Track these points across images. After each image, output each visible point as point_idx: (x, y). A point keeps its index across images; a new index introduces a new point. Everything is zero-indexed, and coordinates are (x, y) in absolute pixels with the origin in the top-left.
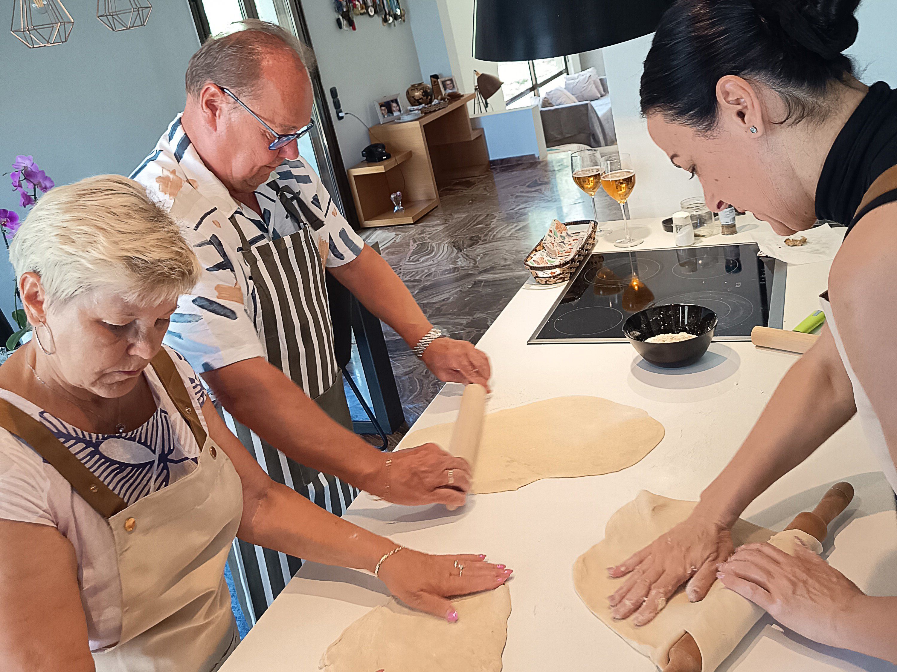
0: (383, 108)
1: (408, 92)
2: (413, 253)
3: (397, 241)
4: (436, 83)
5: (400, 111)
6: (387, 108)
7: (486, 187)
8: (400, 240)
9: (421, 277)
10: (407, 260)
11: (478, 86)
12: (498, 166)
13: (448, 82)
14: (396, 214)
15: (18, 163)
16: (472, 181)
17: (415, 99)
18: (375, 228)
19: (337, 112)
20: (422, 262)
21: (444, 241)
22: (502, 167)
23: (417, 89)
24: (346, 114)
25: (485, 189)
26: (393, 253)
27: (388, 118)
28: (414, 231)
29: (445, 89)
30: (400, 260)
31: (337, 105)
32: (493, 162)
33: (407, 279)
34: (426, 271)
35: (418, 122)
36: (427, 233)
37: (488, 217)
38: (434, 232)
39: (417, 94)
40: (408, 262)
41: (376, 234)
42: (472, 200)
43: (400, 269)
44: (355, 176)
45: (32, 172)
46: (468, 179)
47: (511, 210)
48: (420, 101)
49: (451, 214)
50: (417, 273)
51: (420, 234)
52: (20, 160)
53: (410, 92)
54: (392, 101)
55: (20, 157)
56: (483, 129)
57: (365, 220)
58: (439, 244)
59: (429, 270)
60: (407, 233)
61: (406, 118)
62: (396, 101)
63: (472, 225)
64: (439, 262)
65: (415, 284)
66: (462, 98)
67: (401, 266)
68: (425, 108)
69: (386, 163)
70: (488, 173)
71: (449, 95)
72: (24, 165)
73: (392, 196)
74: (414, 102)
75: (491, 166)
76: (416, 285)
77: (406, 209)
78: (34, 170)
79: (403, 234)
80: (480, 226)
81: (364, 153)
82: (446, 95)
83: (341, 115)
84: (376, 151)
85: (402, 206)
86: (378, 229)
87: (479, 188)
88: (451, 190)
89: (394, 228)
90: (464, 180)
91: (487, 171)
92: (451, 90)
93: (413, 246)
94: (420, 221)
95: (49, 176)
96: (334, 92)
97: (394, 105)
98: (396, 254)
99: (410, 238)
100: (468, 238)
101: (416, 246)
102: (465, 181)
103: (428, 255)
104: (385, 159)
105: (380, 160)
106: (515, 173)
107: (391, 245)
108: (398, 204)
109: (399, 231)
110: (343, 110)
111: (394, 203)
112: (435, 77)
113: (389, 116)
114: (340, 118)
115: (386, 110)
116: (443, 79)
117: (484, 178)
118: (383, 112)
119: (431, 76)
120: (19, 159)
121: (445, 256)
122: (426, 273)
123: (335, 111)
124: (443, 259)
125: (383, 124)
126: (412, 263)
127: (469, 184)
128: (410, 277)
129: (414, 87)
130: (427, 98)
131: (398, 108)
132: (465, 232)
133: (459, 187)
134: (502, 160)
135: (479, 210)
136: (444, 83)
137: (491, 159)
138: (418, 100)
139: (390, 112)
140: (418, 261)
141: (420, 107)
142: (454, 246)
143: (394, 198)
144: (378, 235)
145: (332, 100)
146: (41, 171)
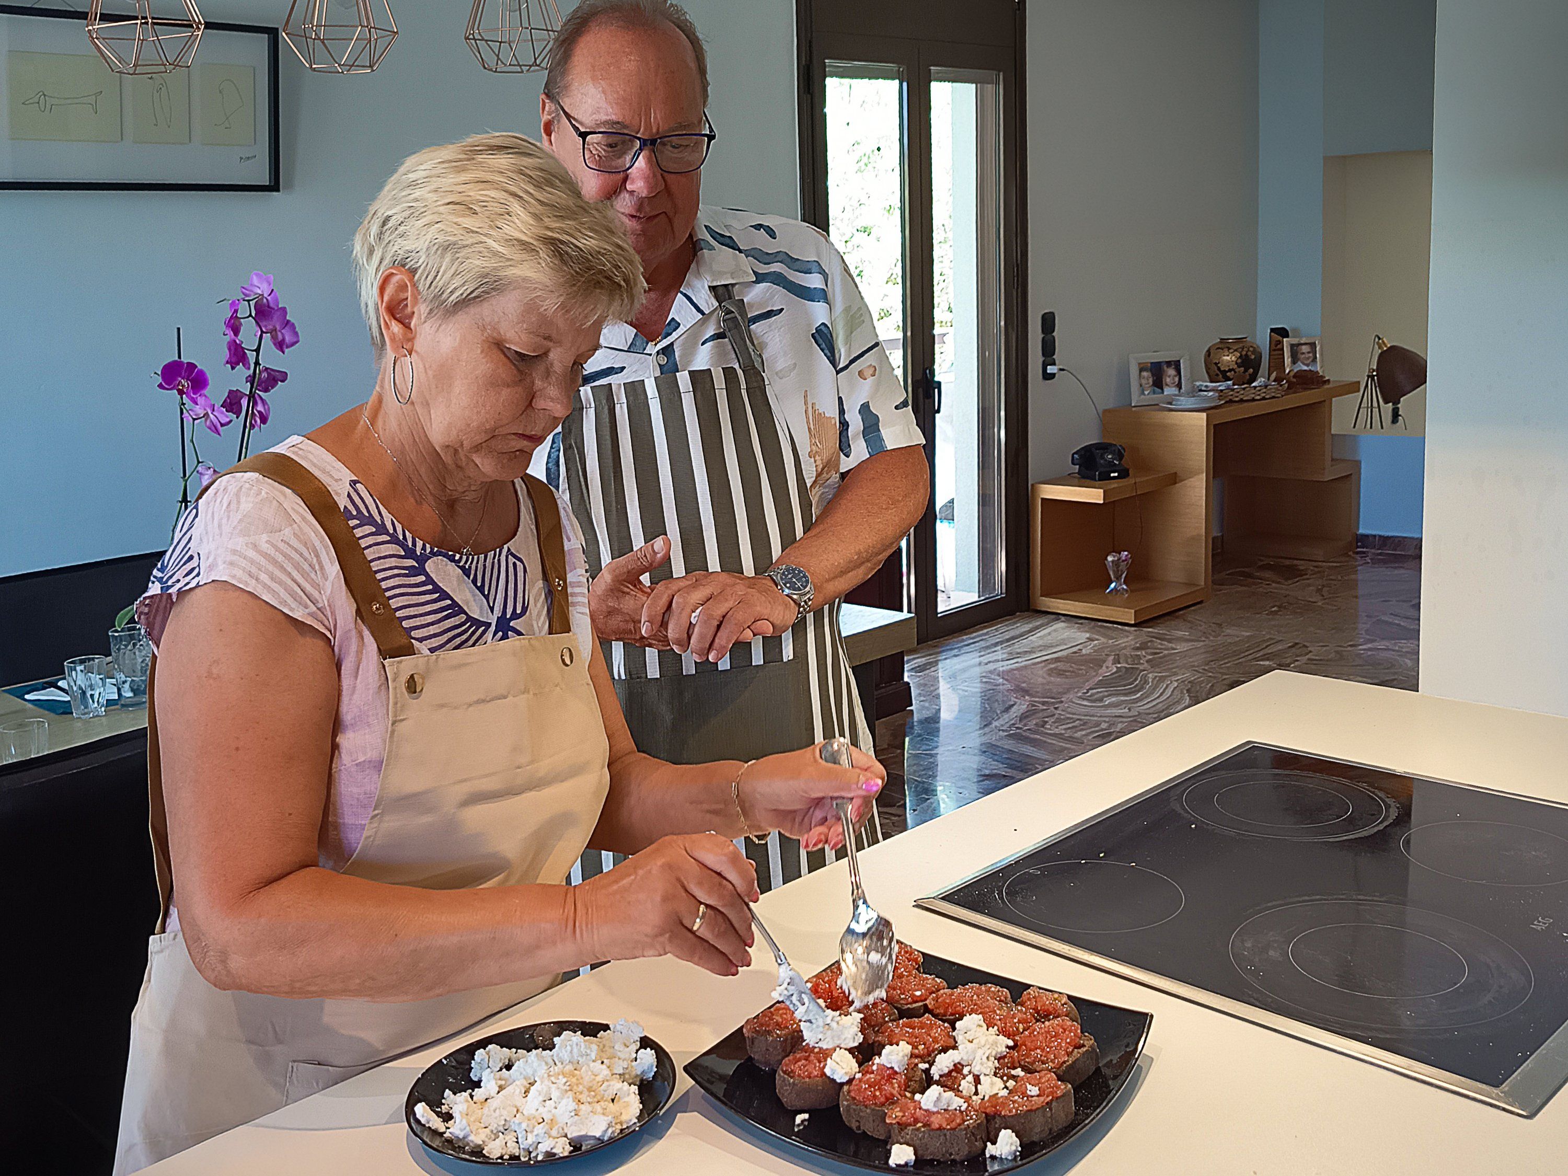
0: (1145, 374)
1: (1209, 352)
2: (1100, 684)
3: (1084, 652)
4: (1279, 347)
5: (1179, 386)
6: (1153, 375)
7: (1323, 586)
8: (1088, 652)
9: (1087, 735)
10: (1080, 694)
11: (1377, 370)
12: (1373, 551)
13: (1305, 349)
14: (1109, 595)
15: (252, 285)
16: (1301, 568)
17: (1219, 369)
18: (1057, 616)
19: (1044, 362)
20: (1107, 707)
21: (1175, 674)
22: (1380, 554)
23: (1229, 349)
24: (1061, 370)
25: (1319, 591)
26: (1060, 673)
27: (1150, 396)
28: (1128, 640)
29: (1294, 362)
30: (1068, 691)
31: (1048, 349)
32: (1364, 540)
33: (1057, 731)
34: (1104, 726)
35: (1204, 415)
36: (1149, 651)
37: (1294, 650)
38: (1166, 652)
39: (1228, 359)
40: (1080, 698)
41: (1053, 628)
42: (1279, 607)
43: (1056, 708)
44: (1042, 499)
45: (269, 306)
46: (1295, 562)
47: (1351, 646)
48: (1228, 374)
49: (1220, 625)
50: (1085, 724)
51: (1138, 649)
52: (256, 281)
53: (1212, 351)
54: (1169, 364)
55: (257, 274)
56: (1358, 464)
57: (1041, 596)
58: (1162, 679)
59: (1112, 725)
60: (1111, 641)
61: (1186, 402)
62: (1177, 365)
63: (1250, 657)
64: (1140, 714)
65: (1067, 746)
66: (1326, 386)
67: (1062, 702)
68: (1233, 390)
69: (1114, 485)
70: (1343, 559)
71: (1300, 375)
72: (259, 292)
73: (1110, 559)
74: (1217, 373)
75: (1358, 547)
76: (1066, 749)
77: (1132, 591)
78: (272, 305)
79: (1103, 640)
80: (1267, 663)
81: (1076, 456)
82: (1292, 374)
83: (1050, 369)
84: (1102, 457)
85: (1125, 583)
86: (1063, 618)
87: (1309, 585)
88: (1250, 576)
89: (1093, 623)
90: (1288, 562)
91: (1346, 555)
92: (1307, 365)
93: (1109, 669)
94: (1151, 624)
95: (292, 320)
96: (1048, 322)
97: (1171, 372)
98: (1067, 677)
99: (1111, 651)
100: (1225, 682)
101: (1115, 670)
102: (1287, 566)
103: (1125, 695)
104: (1114, 478)
105: (1105, 477)
106: (1402, 571)
107: (1067, 657)
108: (1118, 578)
109: (1098, 633)
110: (1057, 362)
111: (1111, 573)
112: (1283, 333)
113: (1154, 393)
114: (1048, 377)
115: (1151, 381)
116: (1295, 341)
117: (1329, 568)
118: (1144, 382)
119: (1272, 330)
120: (255, 277)
121: (1160, 705)
122: (1102, 730)
123: (1041, 359)
124: (1151, 711)
125: (1134, 407)
126: (1085, 703)
127: (1291, 573)
128: (1065, 729)
129: (1224, 345)
130: (1245, 371)
131: (1177, 379)
132: (1228, 667)
133: (1267, 574)
134: (1385, 540)
135: (1283, 630)
136: (1294, 348)
137: (1361, 531)
138: (1224, 373)
139: (1158, 384)
140: (1101, 700)
141: (1222, 386)
142: (1188, 691)
143: (1113, 561)
144: (1055, 630)
145: (1041, 336)
146: (281, 308)
